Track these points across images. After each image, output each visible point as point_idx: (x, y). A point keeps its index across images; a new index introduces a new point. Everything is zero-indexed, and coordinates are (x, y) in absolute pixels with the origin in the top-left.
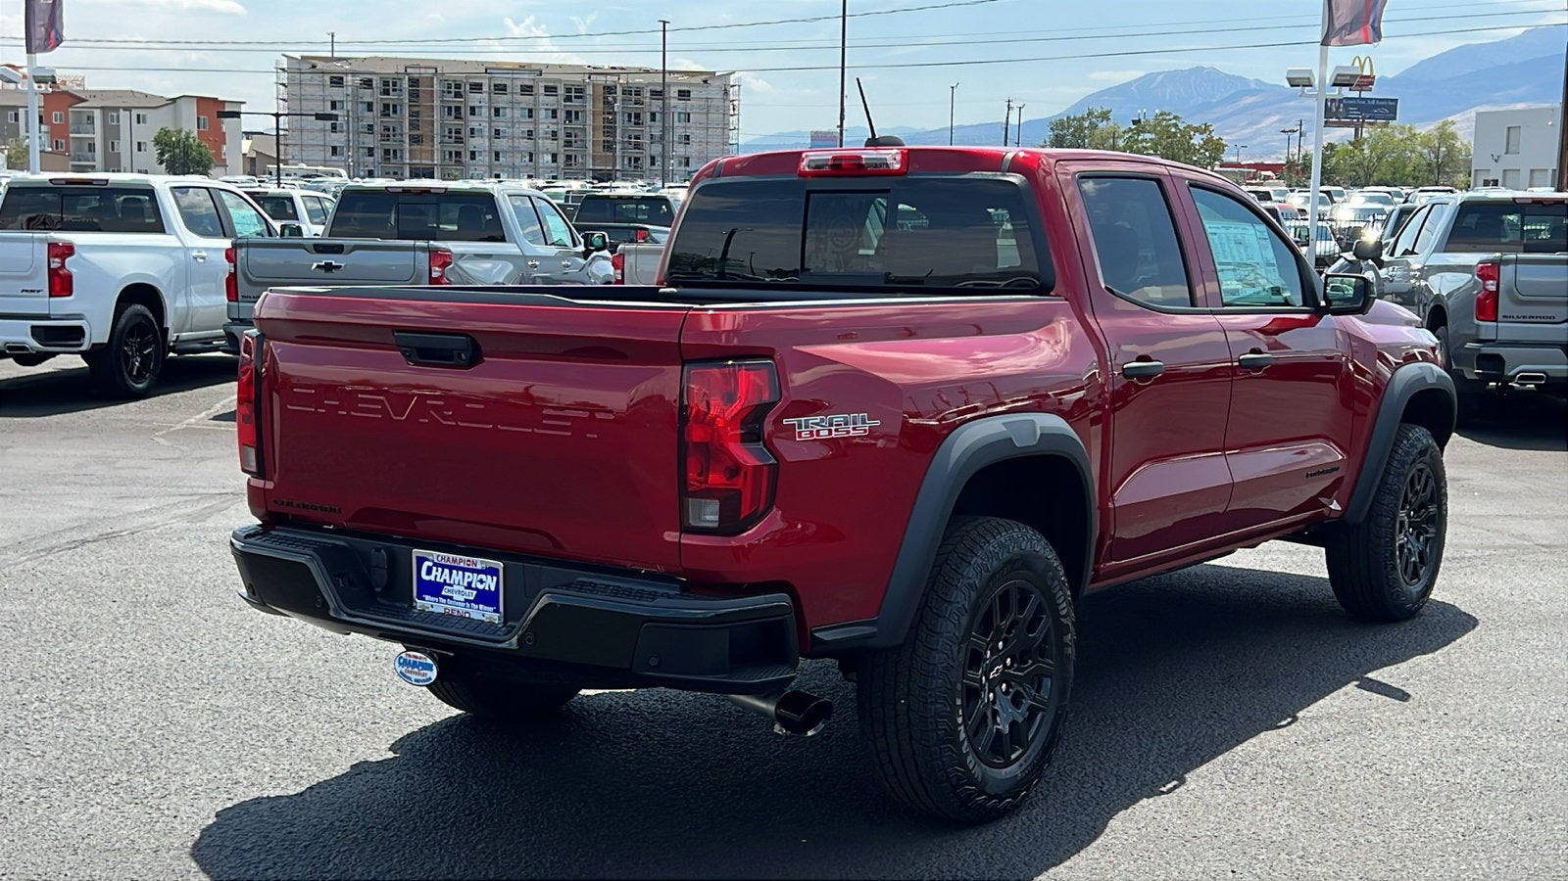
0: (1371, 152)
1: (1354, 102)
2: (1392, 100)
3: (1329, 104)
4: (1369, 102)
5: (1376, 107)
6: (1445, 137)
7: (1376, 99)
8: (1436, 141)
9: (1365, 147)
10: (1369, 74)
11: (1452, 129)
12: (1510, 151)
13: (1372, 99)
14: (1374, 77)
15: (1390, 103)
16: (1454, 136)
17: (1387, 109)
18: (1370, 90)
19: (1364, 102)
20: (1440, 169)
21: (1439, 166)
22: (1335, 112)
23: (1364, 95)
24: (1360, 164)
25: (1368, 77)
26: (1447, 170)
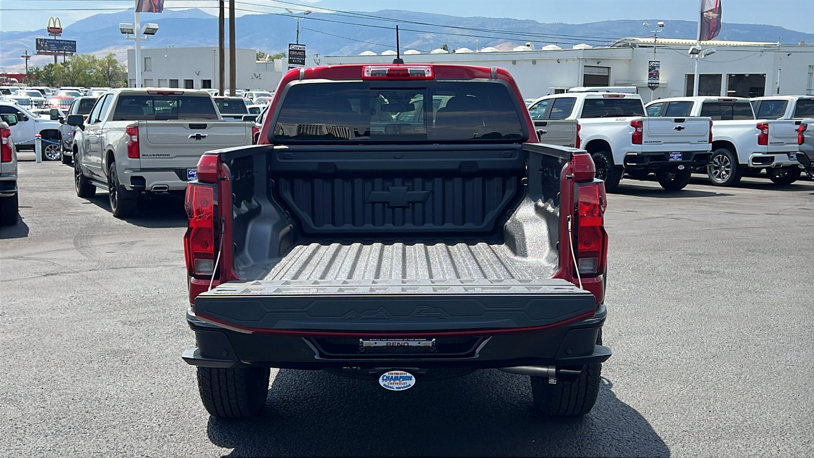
0: (74, 69)
1: (53, 42)
2: (73, 41)
3: (39, 42)
4: (61, 42)
5: (65, 45)
6: (111, 62)
7: (64, 41)
8: (107, 64)
9: (70, 66)
10: (59, 27)
11: (114, 58)
12: (147, 70)
13: (62, 41)
14: (62, 29)
15: (72, 43)
16: (115, 62)
17: (71, 46)
18: (60, 35)
19: (58, 42)
20: (109, 78)
21: (109, 77)
22: (42, 46)
23: (57, 38)
24: (68, 75)
25: (59, 28)
26: (114, 79)
